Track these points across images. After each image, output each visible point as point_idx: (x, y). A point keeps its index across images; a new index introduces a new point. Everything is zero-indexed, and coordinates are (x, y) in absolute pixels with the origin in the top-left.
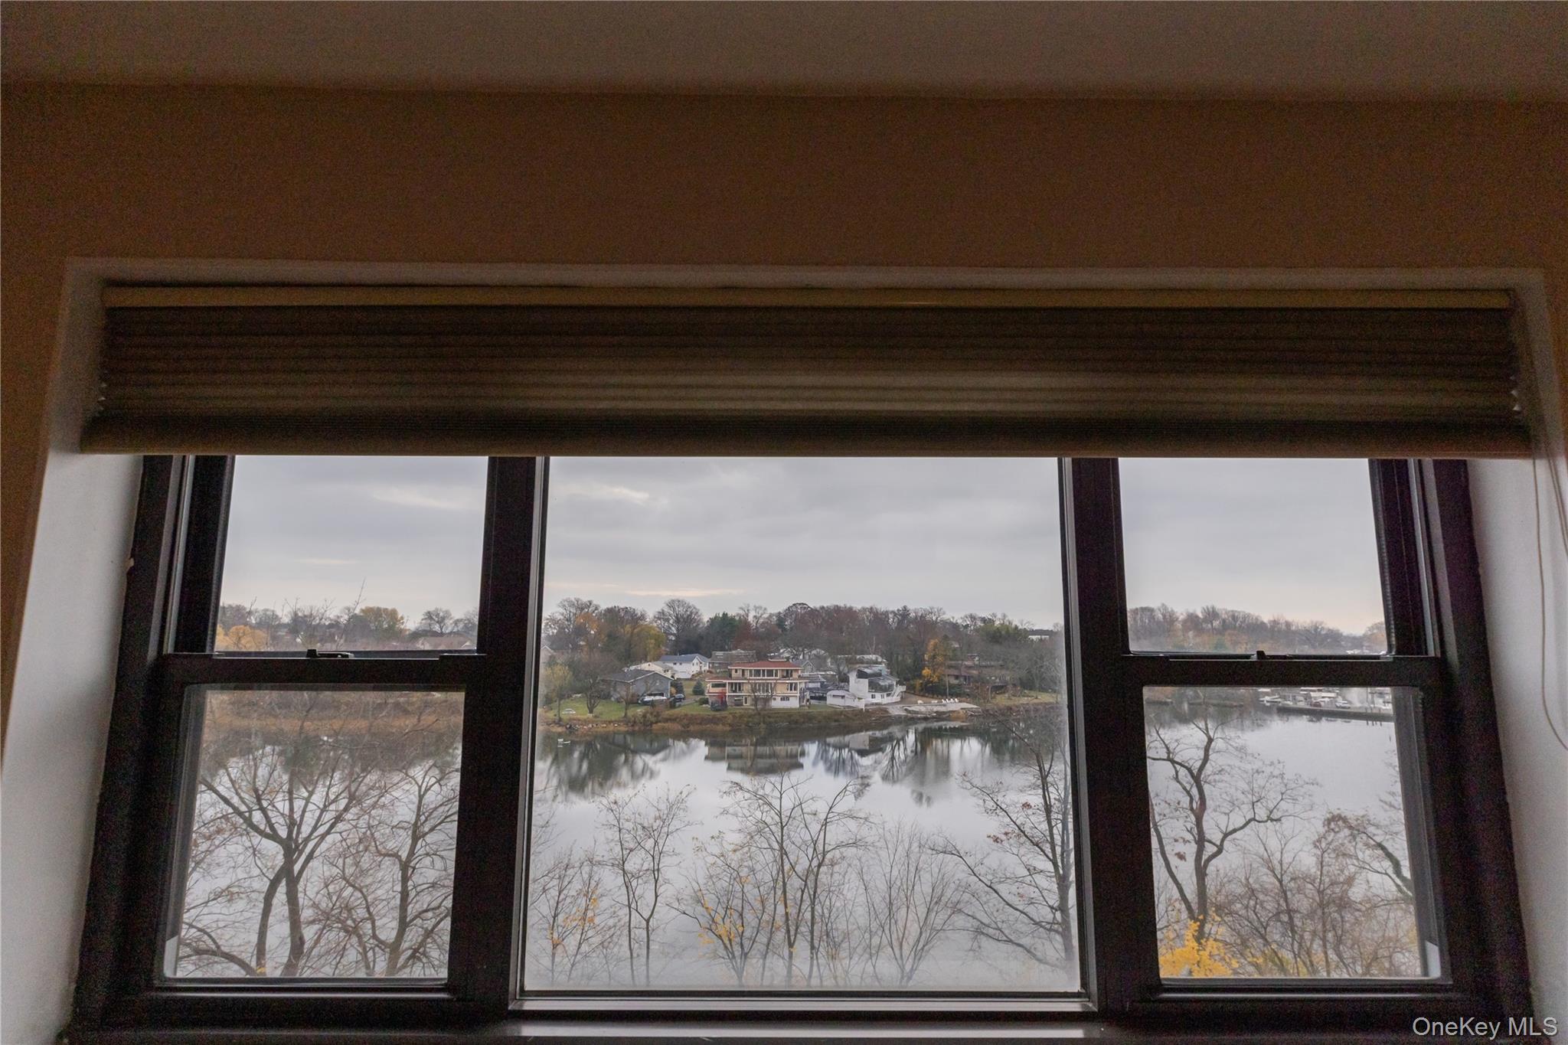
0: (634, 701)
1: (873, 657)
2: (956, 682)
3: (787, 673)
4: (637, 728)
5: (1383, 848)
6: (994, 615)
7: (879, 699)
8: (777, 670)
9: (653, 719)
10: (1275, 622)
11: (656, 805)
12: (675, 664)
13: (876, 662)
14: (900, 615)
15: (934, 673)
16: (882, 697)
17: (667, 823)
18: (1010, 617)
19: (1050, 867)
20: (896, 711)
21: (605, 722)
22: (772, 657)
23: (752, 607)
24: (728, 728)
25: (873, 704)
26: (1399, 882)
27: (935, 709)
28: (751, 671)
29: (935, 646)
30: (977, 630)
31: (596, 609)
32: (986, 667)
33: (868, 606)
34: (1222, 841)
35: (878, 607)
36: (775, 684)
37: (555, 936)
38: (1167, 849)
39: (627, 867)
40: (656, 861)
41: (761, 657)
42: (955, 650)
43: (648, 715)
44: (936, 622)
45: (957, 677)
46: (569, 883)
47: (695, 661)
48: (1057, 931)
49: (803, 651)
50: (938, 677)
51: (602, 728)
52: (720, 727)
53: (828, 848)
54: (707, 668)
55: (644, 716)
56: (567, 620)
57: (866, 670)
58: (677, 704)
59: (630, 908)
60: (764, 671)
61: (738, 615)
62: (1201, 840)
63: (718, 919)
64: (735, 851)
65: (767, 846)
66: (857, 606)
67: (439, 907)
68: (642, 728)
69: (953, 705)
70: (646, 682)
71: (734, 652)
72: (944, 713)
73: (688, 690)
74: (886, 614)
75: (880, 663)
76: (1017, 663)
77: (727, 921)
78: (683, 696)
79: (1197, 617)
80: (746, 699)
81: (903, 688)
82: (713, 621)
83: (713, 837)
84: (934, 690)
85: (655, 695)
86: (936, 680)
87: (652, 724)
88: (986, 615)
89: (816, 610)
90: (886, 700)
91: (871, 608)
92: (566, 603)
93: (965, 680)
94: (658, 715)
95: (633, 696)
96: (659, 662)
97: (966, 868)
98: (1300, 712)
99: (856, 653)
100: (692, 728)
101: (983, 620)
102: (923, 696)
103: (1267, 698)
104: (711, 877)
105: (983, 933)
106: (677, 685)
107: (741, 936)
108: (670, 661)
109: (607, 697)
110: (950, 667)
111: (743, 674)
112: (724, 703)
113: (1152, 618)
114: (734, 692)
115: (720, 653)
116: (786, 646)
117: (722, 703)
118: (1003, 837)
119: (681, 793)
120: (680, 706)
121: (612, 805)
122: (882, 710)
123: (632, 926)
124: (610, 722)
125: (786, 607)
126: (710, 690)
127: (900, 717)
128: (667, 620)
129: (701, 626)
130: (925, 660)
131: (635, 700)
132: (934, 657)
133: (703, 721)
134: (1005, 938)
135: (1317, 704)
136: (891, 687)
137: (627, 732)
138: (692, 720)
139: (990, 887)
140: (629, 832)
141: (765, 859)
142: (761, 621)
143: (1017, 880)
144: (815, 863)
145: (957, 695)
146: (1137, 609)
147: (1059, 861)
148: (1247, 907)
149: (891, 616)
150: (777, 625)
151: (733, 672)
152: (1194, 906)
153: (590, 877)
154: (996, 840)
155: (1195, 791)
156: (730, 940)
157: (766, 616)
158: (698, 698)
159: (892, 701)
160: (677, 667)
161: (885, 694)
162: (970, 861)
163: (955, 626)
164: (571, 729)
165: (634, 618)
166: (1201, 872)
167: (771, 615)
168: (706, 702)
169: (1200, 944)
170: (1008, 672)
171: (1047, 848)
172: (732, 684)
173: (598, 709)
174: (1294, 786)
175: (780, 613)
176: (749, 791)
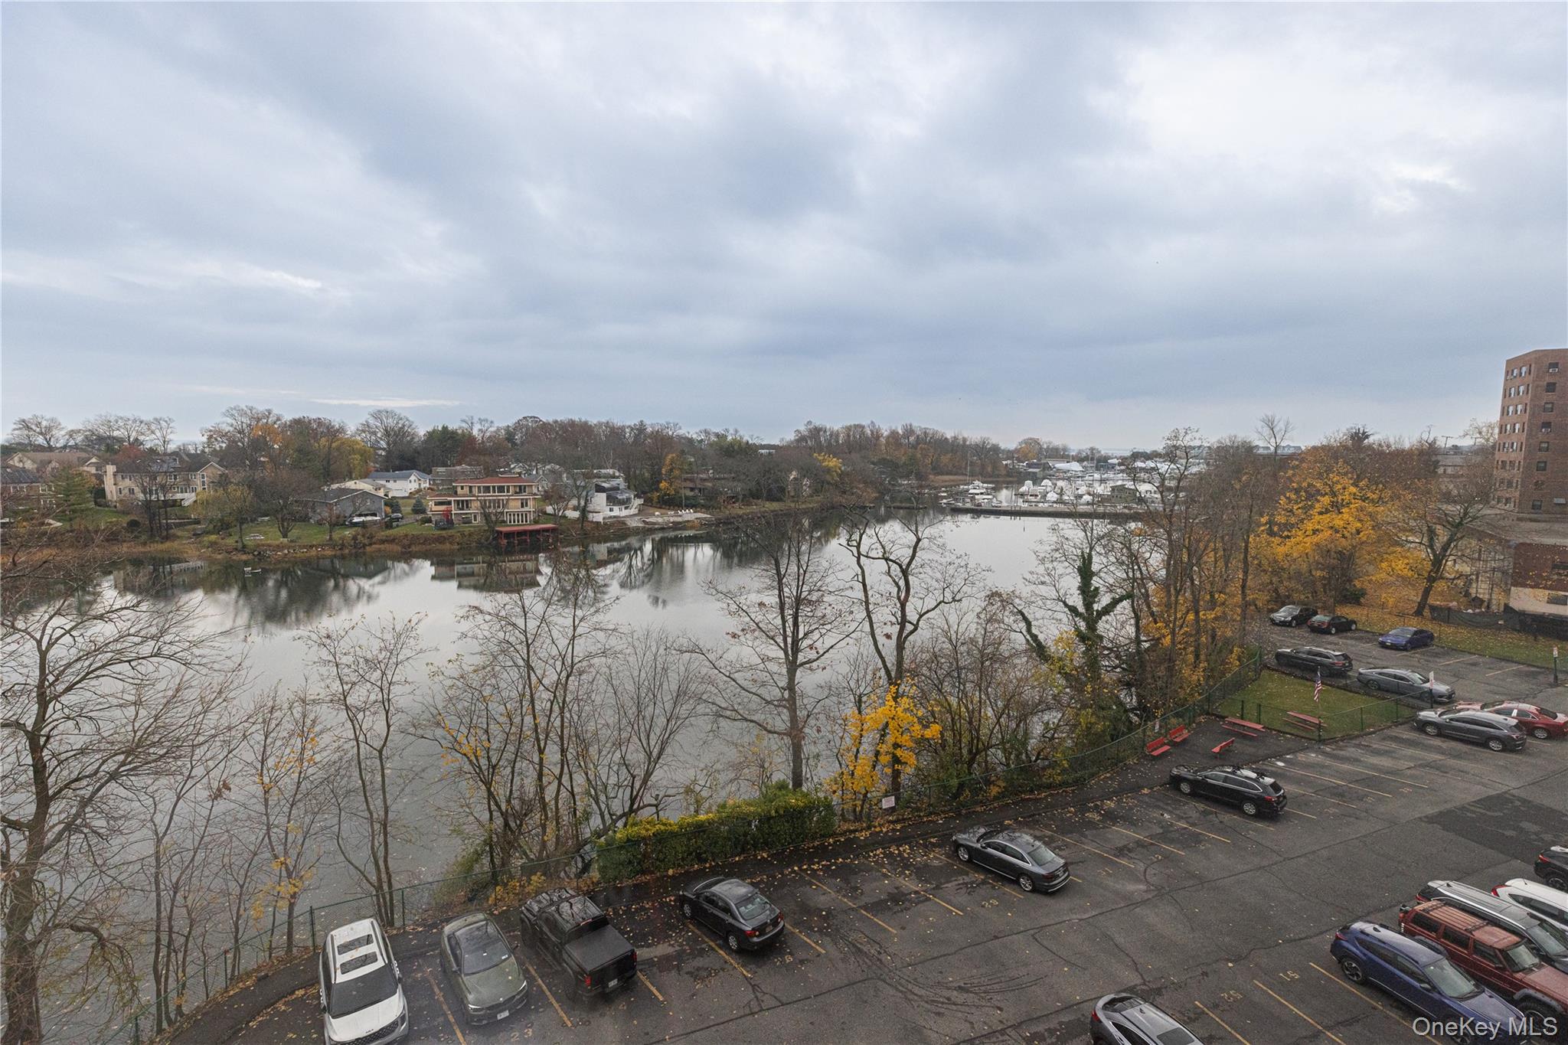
0: (340, 522)
1: (611, 471)
2: (692, 494)
3: (520, 489)
4: (347, 551)
5: (1023, 614)
6: (727, 430)
7: (618, 512)
8: (508, 487)
9: (366, 541)
10: (955, 438)
11: (380, 636)
12: (388, 481)
13: (614, 477)
14: (637, 429)
15: (671, 486)
16: (620, 510)
17: (395, 652)
18: (741, 433)
19: (781, 654)
20: (634, 523)
21: (305, 547)
22: (502, 473)
23: (476, 420)
24: (456, 547)
25: (610, 517)
26: (1028, 637)
27: (672, 520)
28: (479, 487)
29: (672, 461)
30: (711, 445)
31: (278, 419)
32: (719, 479)
33: (604, 420)
34: (919, 620)
35: (615, 422)
36: (507, 500)
37: (266, 780)
38: (877, 632)
39: (349, 701)
40: (386, 691)
41: (490, 472)
42: (690, 464)
43: (359, 537)
44: (672, 437)
45: (692, 489)
46: (277, 725)
47: (413, 478)
48: (785, 707)
49: (536, 465)
50: (675, 490)
51: (302, 553)
52: (447, 546)
53: (576, 660)
54: (427, 485)
55: (355, 538)
56: (239, 432)
57: (603, 484)
58: (394, 524)
59: (357, 741)
60: (494, 487)
61: (460, 428)
62: (903, 622)
63: (461, 738)
64: (475, 671)
65: (511, 663)
66: (593, 421)
67: (97, 771)
68: (353, 551)
69: (688, 515)
70: (354, 502)
71: (458, 468)
72: (680, 523)
73: (407, 509)
74: (623, 428)
75: (618, 477)
76: (747, 476)
77: (472, 739)
78: (400, 515)
79: (898, 433)
80: (475, 517)
81: (641, 501)
82: (431, 435)
83: (450, 661)
84: (671, 502)
85: (366, 515)
86: (673, 492)
87: (364, 546)
88: (720, 430)
89: (549, 424)
90: (624, 513)
91: (608, 422)
92: (234, 412)
93: (700, 491)
94: (371, 537)
95: (338, 517)
96: (367, 480)
97: (708, 663)
98: (966, 511)
99: (593, 468)
100: (414, 548)
101: (717, 435)
102: (661, 508)
103: (945, 501)
104: (451, 699)
105: (722, 716)
106: (393, 504)
107: (488, 750)
108: (381, 478)
109: (305, 519)
110: (686, 480)
111: (471, 491)
112: (450, 522)
113: (863, 433)
114: (460, 509)
115: (441, 469)
116: (518, 461)
117: (447, 521)
118: (740, 633)
119: (410, 621)
120: (397, 526)
121: (324, 640)
122: (620, 522)
123: (362, 757)
124: (311, 547)
125: (515, 420)
126: (432, 507)
127: (638, 528)
128: (375, 433)
129: (416, 440)
130: (661, 474)
131: (341, 520)
132: (671, 470)
133: (426, 540)
134: (740, 717)
135: (979, 505)
136: (628, 500)
137: (335, 556)
138: (415, 539)
139: (729, 677)
140: (349, 667)
141: (510, 679)
142: (488, 434)
143: (751, 667)
144: (564, 674)
145: (692, 506)
146: (851, 426)
147: (790, 650)
148: (930, 669)
149: (627, 430)
150: (507, 439)
151: (459, 489)
152: (893, 674)
153: (304, 716)
154: (734, 636)
155: (902, 583)
156: (476, 757)
157: (493, 429)
158: (419, 517)
159: (629, 513)
160: (391, 485)
161: (623, 507)
162: (711, 657)
163: (690, 441)
164: (261, 557)
165: (333, 433)
166: (900, 647)
167: (498, 429)
168: (429, 521)
169: (896, 702)
170: (739, 484)
171: (780, 639)
172: (458, 501)
173: (294, 533)
174: (974, 573)
175: (508, 426)
176: (490, 614)
